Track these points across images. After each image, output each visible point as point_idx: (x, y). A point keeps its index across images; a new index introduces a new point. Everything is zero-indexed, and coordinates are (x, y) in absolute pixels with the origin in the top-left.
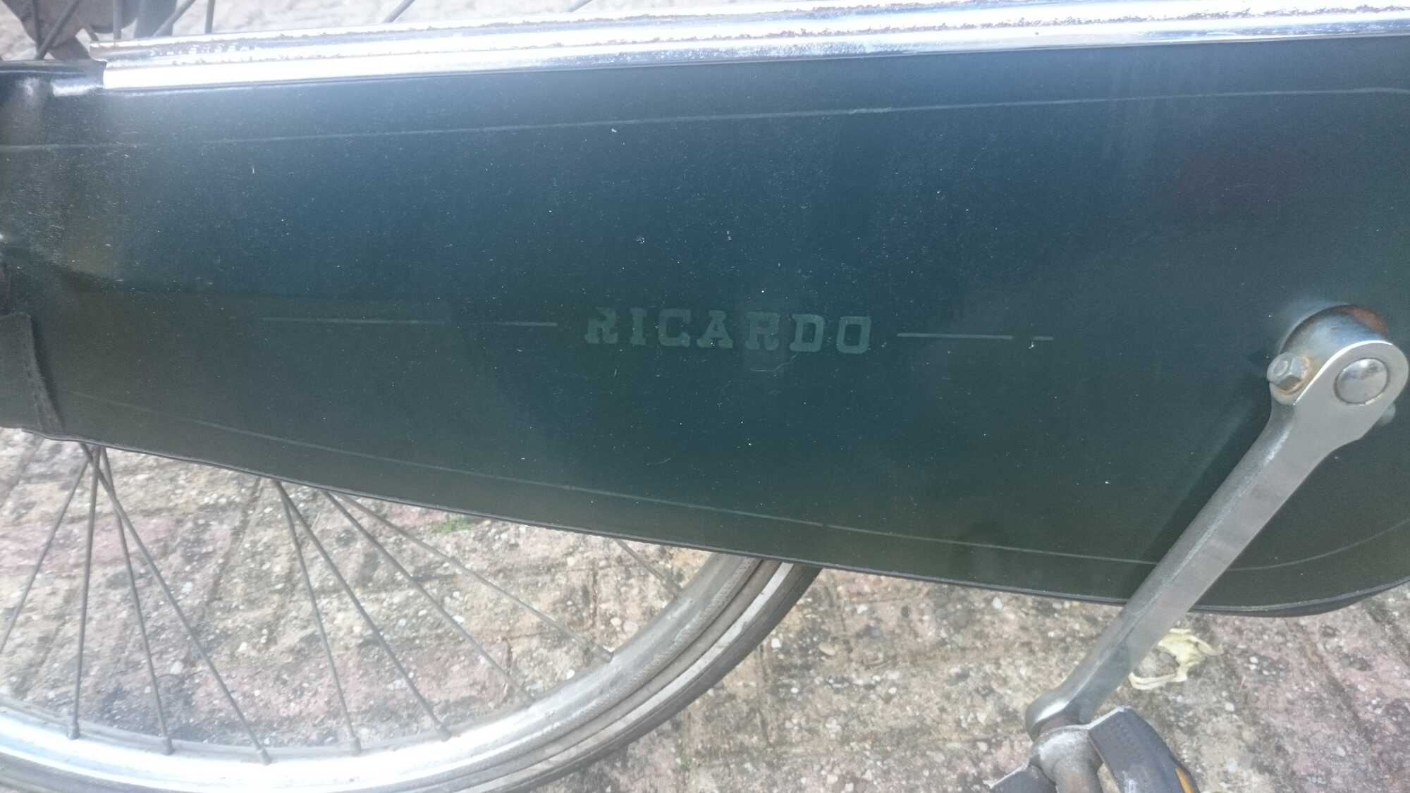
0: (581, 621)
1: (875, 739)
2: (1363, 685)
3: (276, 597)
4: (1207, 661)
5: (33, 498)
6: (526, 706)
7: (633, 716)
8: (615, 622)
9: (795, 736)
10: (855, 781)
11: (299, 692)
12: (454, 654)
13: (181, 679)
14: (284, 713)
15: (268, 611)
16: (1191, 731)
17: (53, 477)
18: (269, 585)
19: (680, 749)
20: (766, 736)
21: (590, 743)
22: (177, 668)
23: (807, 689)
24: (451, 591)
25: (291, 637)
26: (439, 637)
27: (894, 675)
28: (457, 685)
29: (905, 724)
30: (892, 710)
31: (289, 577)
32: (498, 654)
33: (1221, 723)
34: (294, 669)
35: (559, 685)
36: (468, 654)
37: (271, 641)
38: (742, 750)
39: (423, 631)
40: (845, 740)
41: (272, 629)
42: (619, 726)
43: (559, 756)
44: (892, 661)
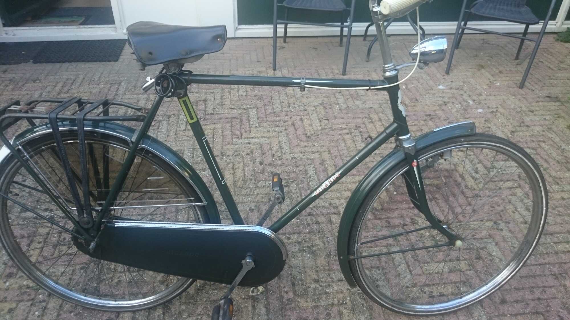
0: (167, 280)
1: (211, 301)
2: (286, 296)
3: (112, 273)
4: (264, 291)
5: (62, 250)
6: (156, 294)
7: (172, 296)
8: (172, 280)
9: (198, 301)
10: (206, 307)
11: (118, 290)
12: (145, 285)
13: (97, 287)
14: (115, 293)
15: (111, 275)
16: (258, 302)
17: (65, 245)
18: (111, 270)
19: (180, 302)
20: (194, 300)
21: (165, 300)
22: (95, 285)
23: (202, 293)
24: (144, 274)
25: (116, 280)
26: (142, 282)
27: (216, 291)
28: (145, 290)
29: (216, 299)
30: (214, 297)
31: (114, 269)
32: (152, 285)
33: (262, 301)
34: (117, 286)
35: (162, 291)
36: (147, 285)
37: (112, 281)
38: (190, 303)
39: (139, 280)
40: (206, 301)
41: (112, 278)
42: (170, 298)
43: (161, 302)
44: (217, 289)
